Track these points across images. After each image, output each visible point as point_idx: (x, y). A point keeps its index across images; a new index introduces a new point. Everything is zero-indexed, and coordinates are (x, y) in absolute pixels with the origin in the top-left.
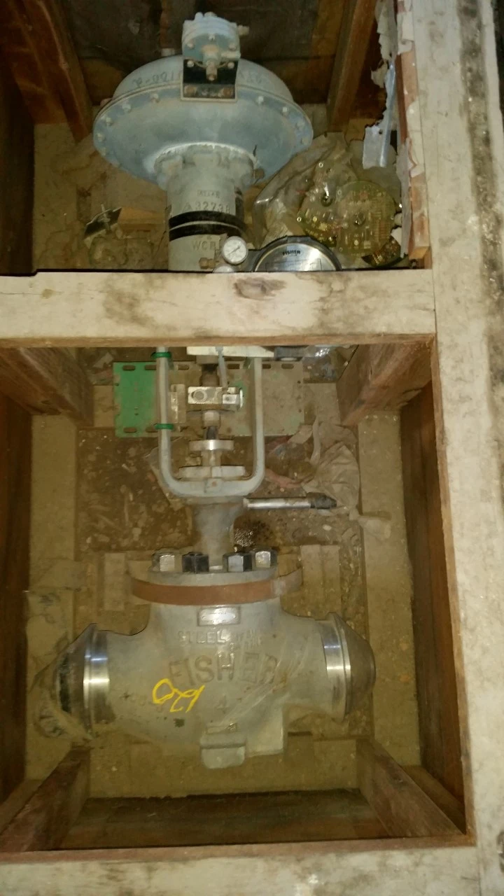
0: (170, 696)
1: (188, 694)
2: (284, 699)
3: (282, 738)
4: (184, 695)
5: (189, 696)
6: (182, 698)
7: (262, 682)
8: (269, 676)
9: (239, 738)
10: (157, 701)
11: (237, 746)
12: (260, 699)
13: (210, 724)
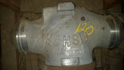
0: (87, 29)
1: (80, 30)
2: (43, 27)
3: (44, 13)
4: (83, 29)
5: (80, 29)
6: (83, 28)
7: (52, 35)
8: (49, 37)
9: (60, 13)
10: (92, 27)
11: (61, 11)
12: (52, 28)
13: (72, 19)
